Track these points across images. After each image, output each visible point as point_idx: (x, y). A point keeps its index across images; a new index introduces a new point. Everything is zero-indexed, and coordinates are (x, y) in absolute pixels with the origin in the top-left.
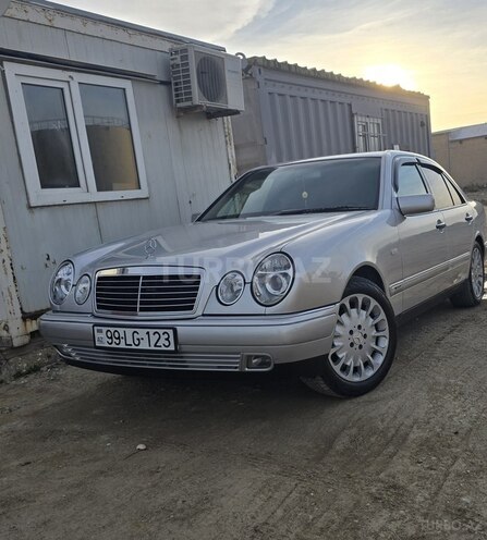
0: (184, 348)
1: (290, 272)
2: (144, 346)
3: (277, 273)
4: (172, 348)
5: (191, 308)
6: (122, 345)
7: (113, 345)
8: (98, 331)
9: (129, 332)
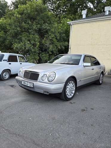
0: (35, 87)
1: (55, 76)
2: (28, 85)
3: (53, 76)
4: (32, 87)
5: (37, 80)
6: (25, 85)
8: (22, 81)
9: (27, 82)
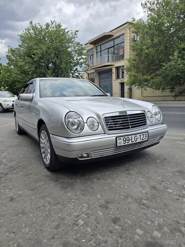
2: (138, 141)
4: (147, 139)
5: (146, 124)
6: (130, 143)
7: (126, 144)
8: (119, 139)
9: (133, 136)
